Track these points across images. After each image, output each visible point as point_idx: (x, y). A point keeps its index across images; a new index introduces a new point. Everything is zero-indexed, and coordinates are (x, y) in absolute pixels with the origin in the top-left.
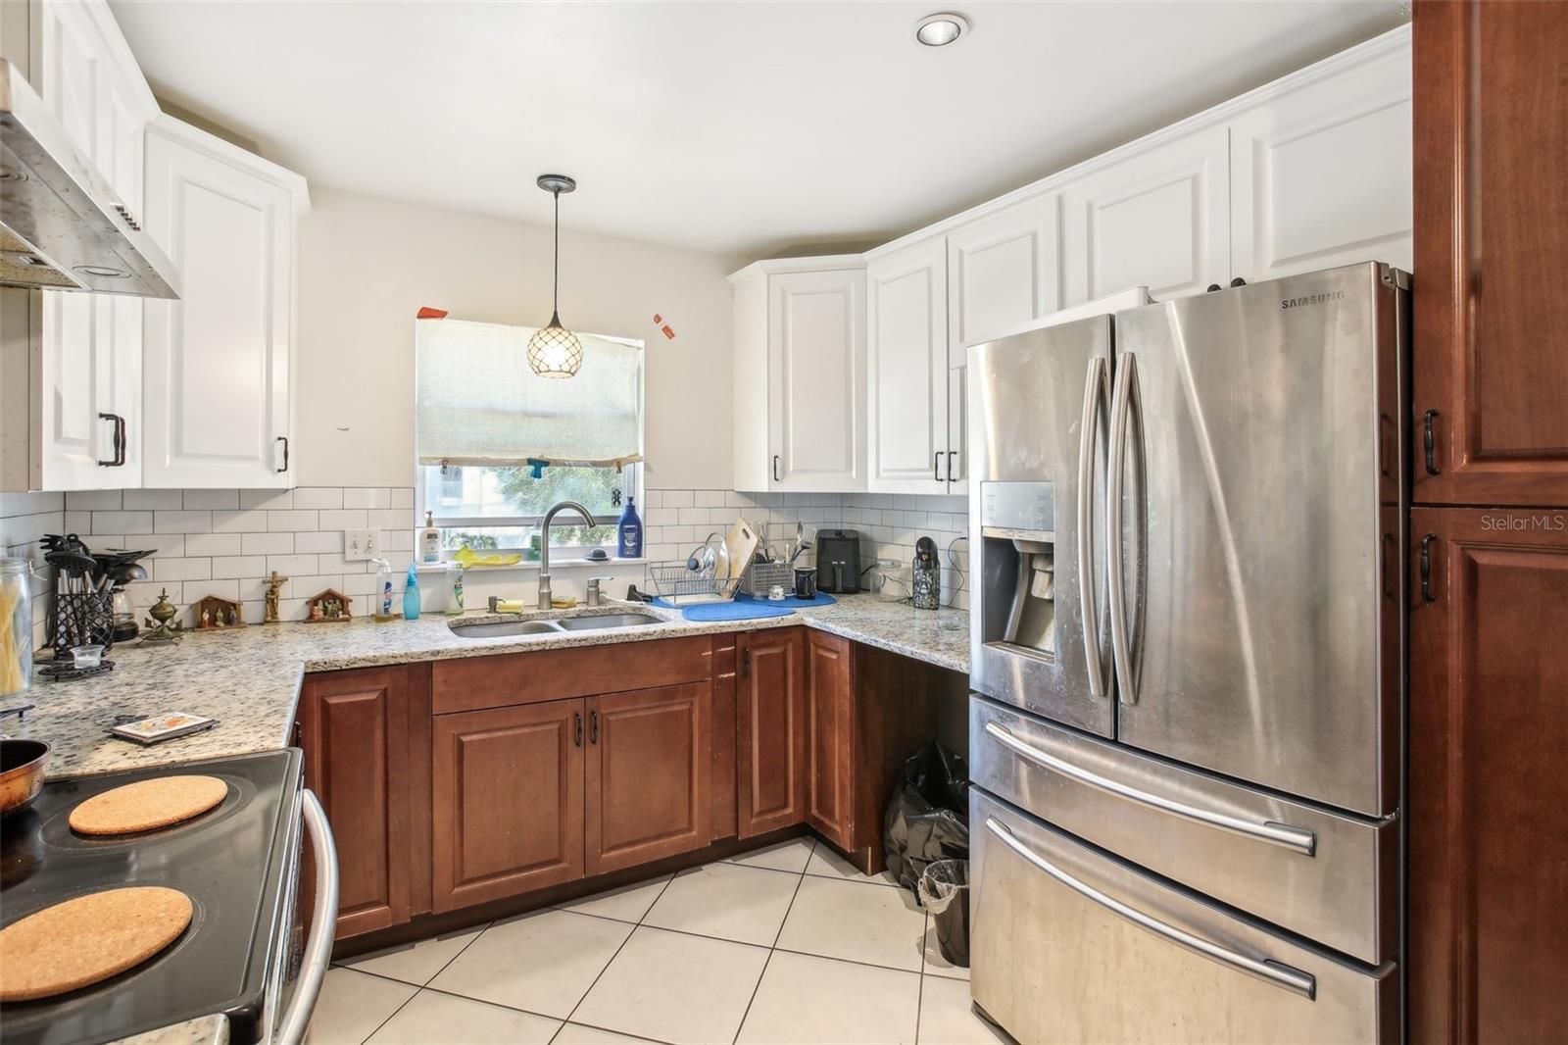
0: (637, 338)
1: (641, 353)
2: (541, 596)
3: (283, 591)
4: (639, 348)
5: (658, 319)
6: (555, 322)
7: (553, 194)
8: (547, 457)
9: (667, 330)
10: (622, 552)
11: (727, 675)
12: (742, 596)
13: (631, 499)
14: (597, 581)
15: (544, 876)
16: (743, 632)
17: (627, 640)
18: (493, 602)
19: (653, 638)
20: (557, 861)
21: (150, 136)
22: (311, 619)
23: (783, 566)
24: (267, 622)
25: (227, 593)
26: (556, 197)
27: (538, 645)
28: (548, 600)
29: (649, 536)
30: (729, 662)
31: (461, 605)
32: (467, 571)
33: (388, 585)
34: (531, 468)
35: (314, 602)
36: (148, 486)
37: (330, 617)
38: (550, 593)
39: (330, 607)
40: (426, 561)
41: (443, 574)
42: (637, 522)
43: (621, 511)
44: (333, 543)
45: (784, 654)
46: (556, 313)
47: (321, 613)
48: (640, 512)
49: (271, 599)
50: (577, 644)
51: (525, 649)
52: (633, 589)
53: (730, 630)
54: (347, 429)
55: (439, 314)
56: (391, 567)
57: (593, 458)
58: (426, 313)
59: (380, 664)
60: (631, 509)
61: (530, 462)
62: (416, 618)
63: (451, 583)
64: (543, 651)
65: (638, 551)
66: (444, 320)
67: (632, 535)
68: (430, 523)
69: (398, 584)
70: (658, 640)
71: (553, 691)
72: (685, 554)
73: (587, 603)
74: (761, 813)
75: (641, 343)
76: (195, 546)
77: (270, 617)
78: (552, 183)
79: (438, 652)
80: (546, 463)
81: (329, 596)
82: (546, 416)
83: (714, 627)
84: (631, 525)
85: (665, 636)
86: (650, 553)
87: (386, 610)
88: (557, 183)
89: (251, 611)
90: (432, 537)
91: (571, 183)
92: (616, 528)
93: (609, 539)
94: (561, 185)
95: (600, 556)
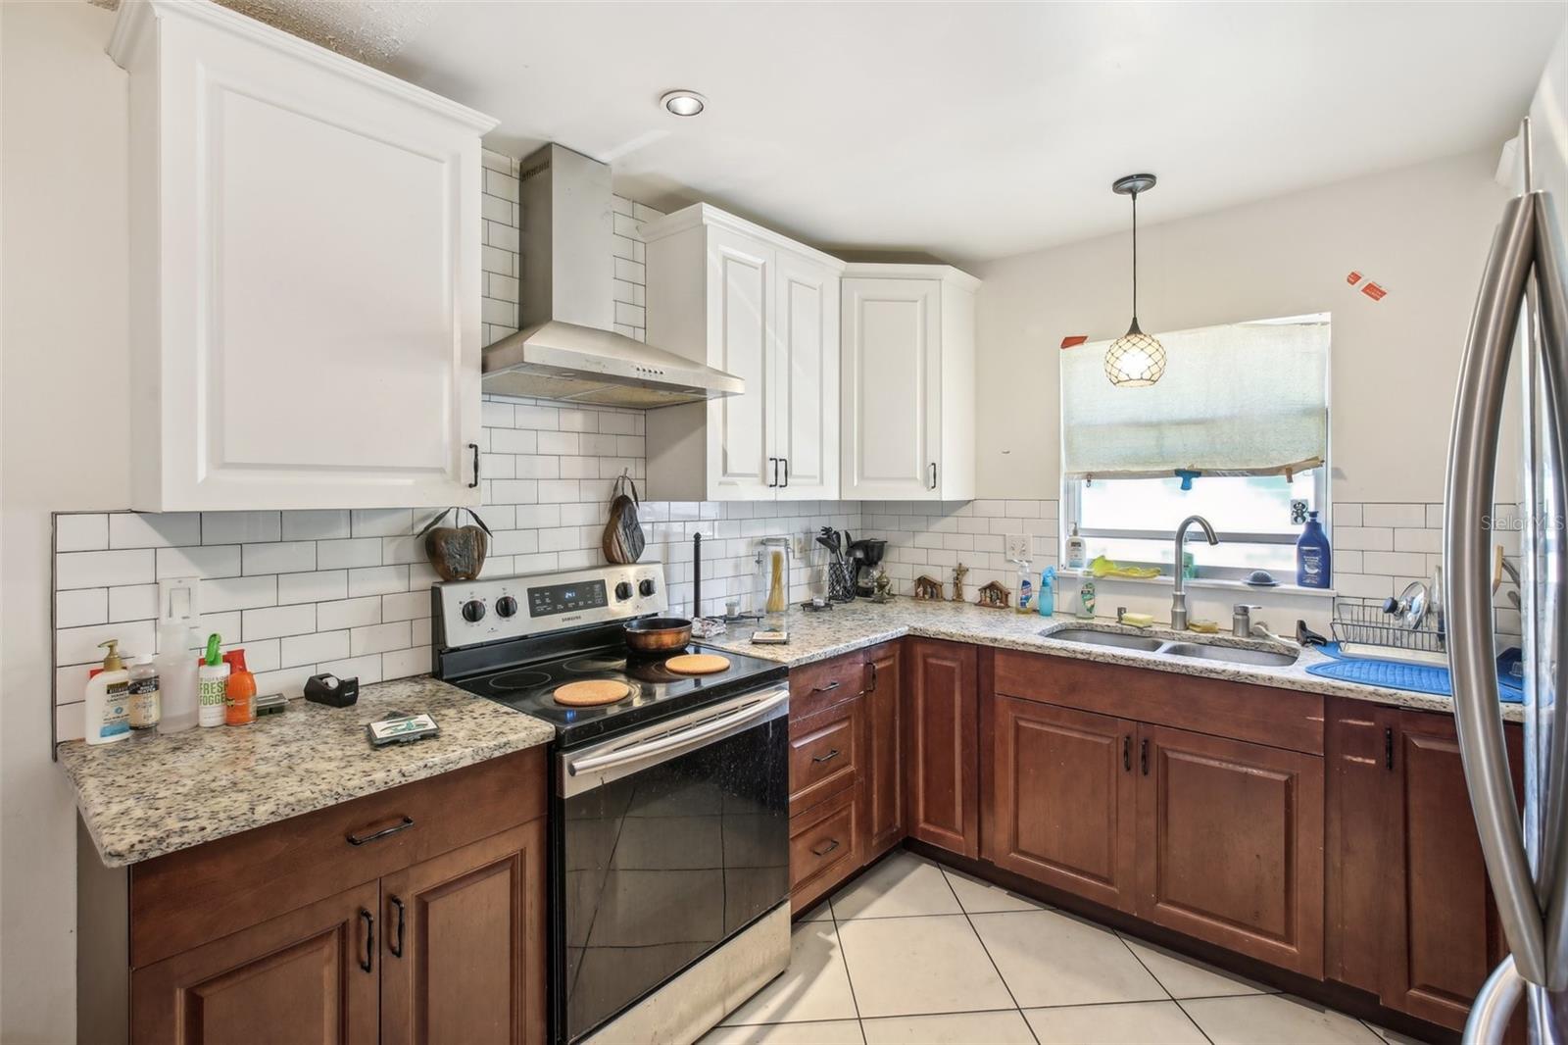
0: (1320, 311)
1: (1328, 328)
2: (1174, 614)
3: (968, 579)
4: (1324, 324)
5: (1354, 278)
6: (1135, 329)
7: (1130, 196)
8: (1198, 466)
9: (1374, 292)
10: (1302, 580)
11: (1360, 759)
13: (1315, 516)
14: (1246, 609)
15: (1093, 888)
16: (1396, 707)
17: (1184, 671)
18: (1121, 611)
19: (1222, 677)
20: (1108, 881)
21: (843, 280)
22: (980, 604)
24: (953, 600)
25: (935, 575)
26: (1134, 198)
27: (1082, 653)
28: (1183, 620)
29: (1338, 562)
30: (1361, 742)
31: (1090, 610)
32: (1099, 579)
33: (1029, 584)
34: (1180, 479)
35: (984, 589)
36: (843, 499)
37: (992, 605)
38: (1185, 614)
39: (994, 596)
40: (1071, 566)
41: (1073, 579)
42: (1323, 543)
43: (1300, 529)
44: (996, 544)
46: (1135, 319)
47: (988, 600)
48: (1326, 532)
49: (957, 584)
50: (1123, 663)
51: (1069, 655)
52: (1302, 626)
53: (1351, 695)
54: (1008, 452)
55: (1080, 340)
56: (1033, 570)
57: (1253, 466)
58: (1069, 342)
59: (954, 639)
60: (1314, 527)
61: (1178, 473)
62: (1050, 615)
63: (1080, 587)
64: (1088, 661)
65: (1325, 580)
66: (1085, 344)
67: (1316, 559)
68: (1075, 533)
69: (1036, 585)
70: (1228, 681)
71: (1102, 704)
72: (1384, 593)
73: (1234, 632)
75: (1327, 317)
76: (922, 540)
77: (959, 597)
79: (996, 640)
80: (1198, 474)
81: (992, 587)
82: (1195, 422)
83: (1322, 685)
84: (1315, 546)
85: (1237, 679)
86: (1340, 584)
87: (1023, 604)
88: (1131, 184)
89: (948, 591)
90: (1076, 545)
91: (1149, 179)
92: (1293, 550)
93: (1284, 562)
94: (1140, 184)
95: (1262, 580)
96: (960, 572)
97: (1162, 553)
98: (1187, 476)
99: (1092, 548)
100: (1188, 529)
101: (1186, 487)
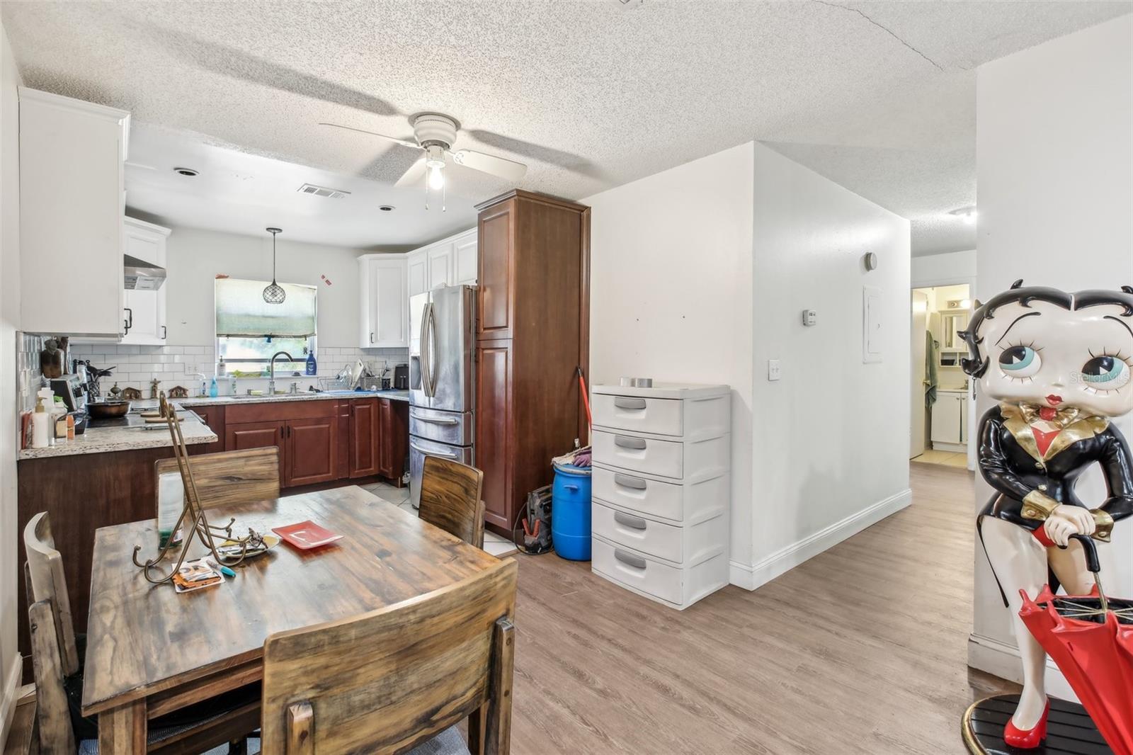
0: (314, 285)
1: (316, 291)
2: (270, 389)
3: (160, 386)
4: (314, 289)
5: (323, 277)
6: (274, 284)
8: (271, 334)
9: (327, 282)
10: (308, 373)
11: (344, 415)
12: (359, 389)
13: (311, 351)
14: (295, 384)
16: (352, 399)
17: (301, 400)
18: (249, 392)
19: (313, 400)
22: (171, 397)
23: (379, 378)
24: (153, 398)
25: (135, 386)
26: (274, 235)
27: (266, 400)
28: (273, 391)
29: (320, 366)
30: (346, 410)
31: (235, 392)
32: (238, 379)
33: (204, 384)
34: (267, 338)
35: (172, 390)
37: (179, 396)
38: (274, 389)
39: (179, 393)
40: (220, 375)
41: (227, 380)
42: (314, 360)
43: (307, 357)
44: (180, 368)
45: (370, 408)
46: (274, 281)
47: (176, 394)
48: (315, 356)
49: (154, 389)
52: (311, 387)
53: (346, 398)
54: (185, 323)
55: (225, 277)
56: (205, 377)
57: (292, 335)
58: (220, 277)
60: (311, 355)
61: (266, 336)
62: (216, 397)
63: (231, 384)
65: (314, 372)
66: (228, 279)
67: (312, 366)
68: (221, 360)
69: (208, 384)
70: (315, 400)
71: (274, 417)
72: (335, 374)
73: (291, 393)
74: (359, 469)
75: (315, 287)
78: (273, 231)
79: (229, 402)
80: (273, 336)
81: (179, 388)
82: (272, 317)
84: (312, 363)
86: (319, 373)
87: (204, 394)
90: (222, 366)
91: (280, 230)
92: (304, 364)
93: (301, 367)
94: (276, 231)
95: (297, 374)
96: (155, 384)
97: (262, 367)
98: (269, 337)
99: (230, 368)
100: (276, 358)
101: (269, 341)
